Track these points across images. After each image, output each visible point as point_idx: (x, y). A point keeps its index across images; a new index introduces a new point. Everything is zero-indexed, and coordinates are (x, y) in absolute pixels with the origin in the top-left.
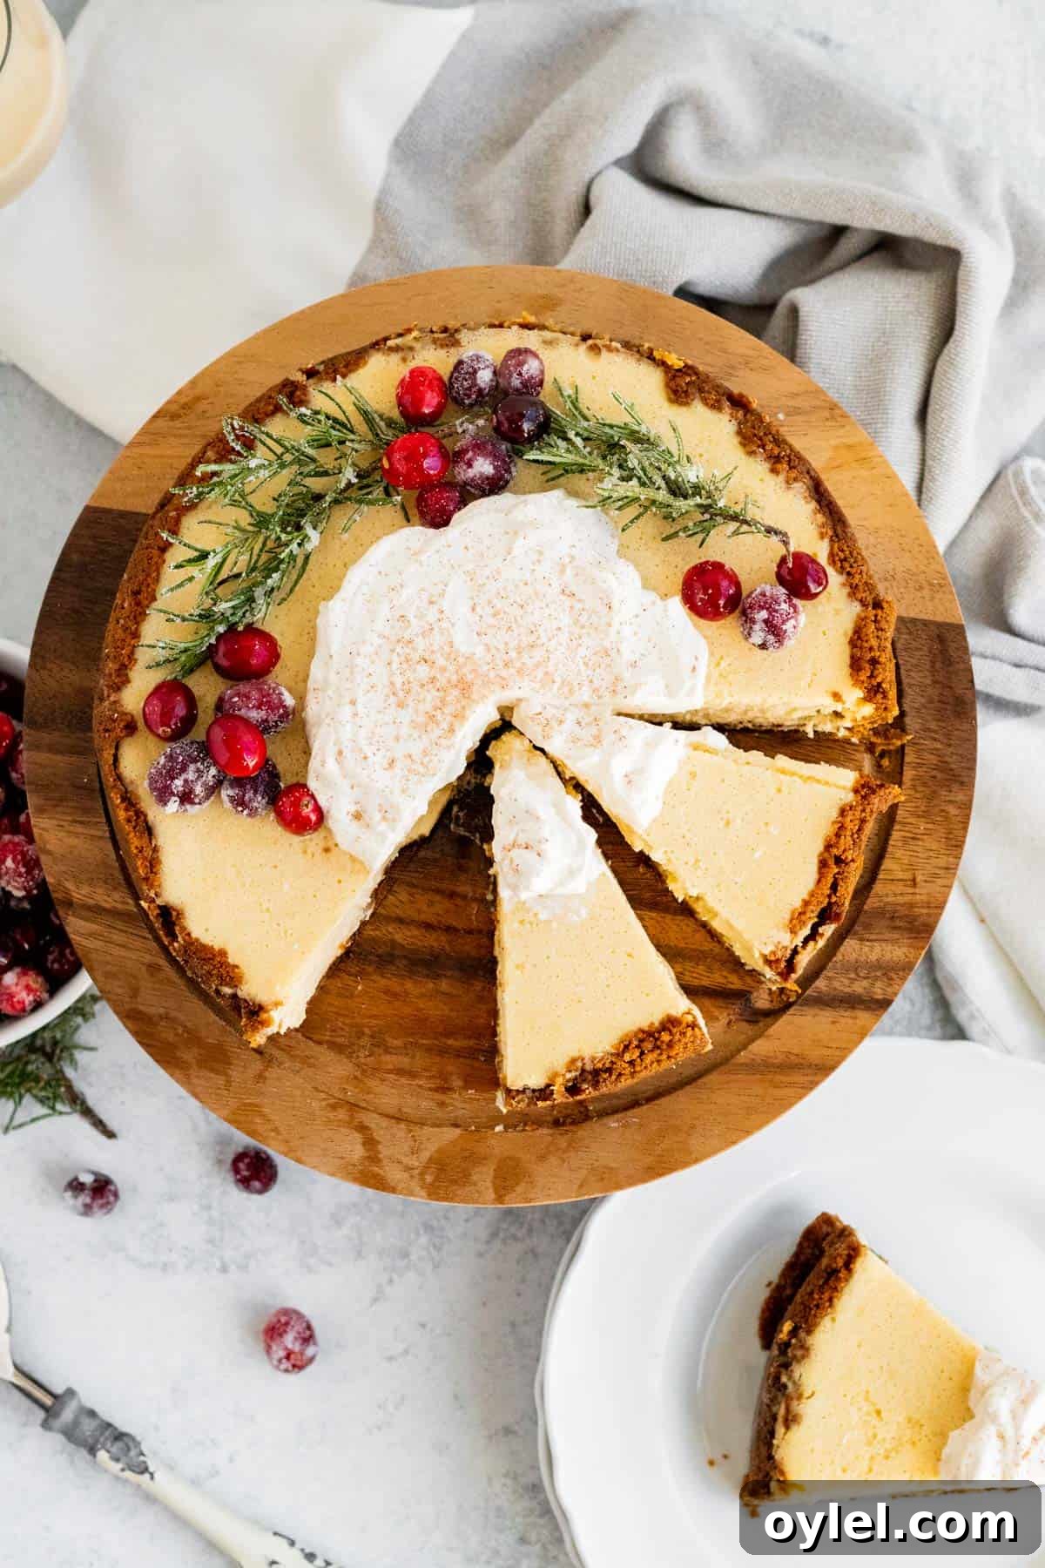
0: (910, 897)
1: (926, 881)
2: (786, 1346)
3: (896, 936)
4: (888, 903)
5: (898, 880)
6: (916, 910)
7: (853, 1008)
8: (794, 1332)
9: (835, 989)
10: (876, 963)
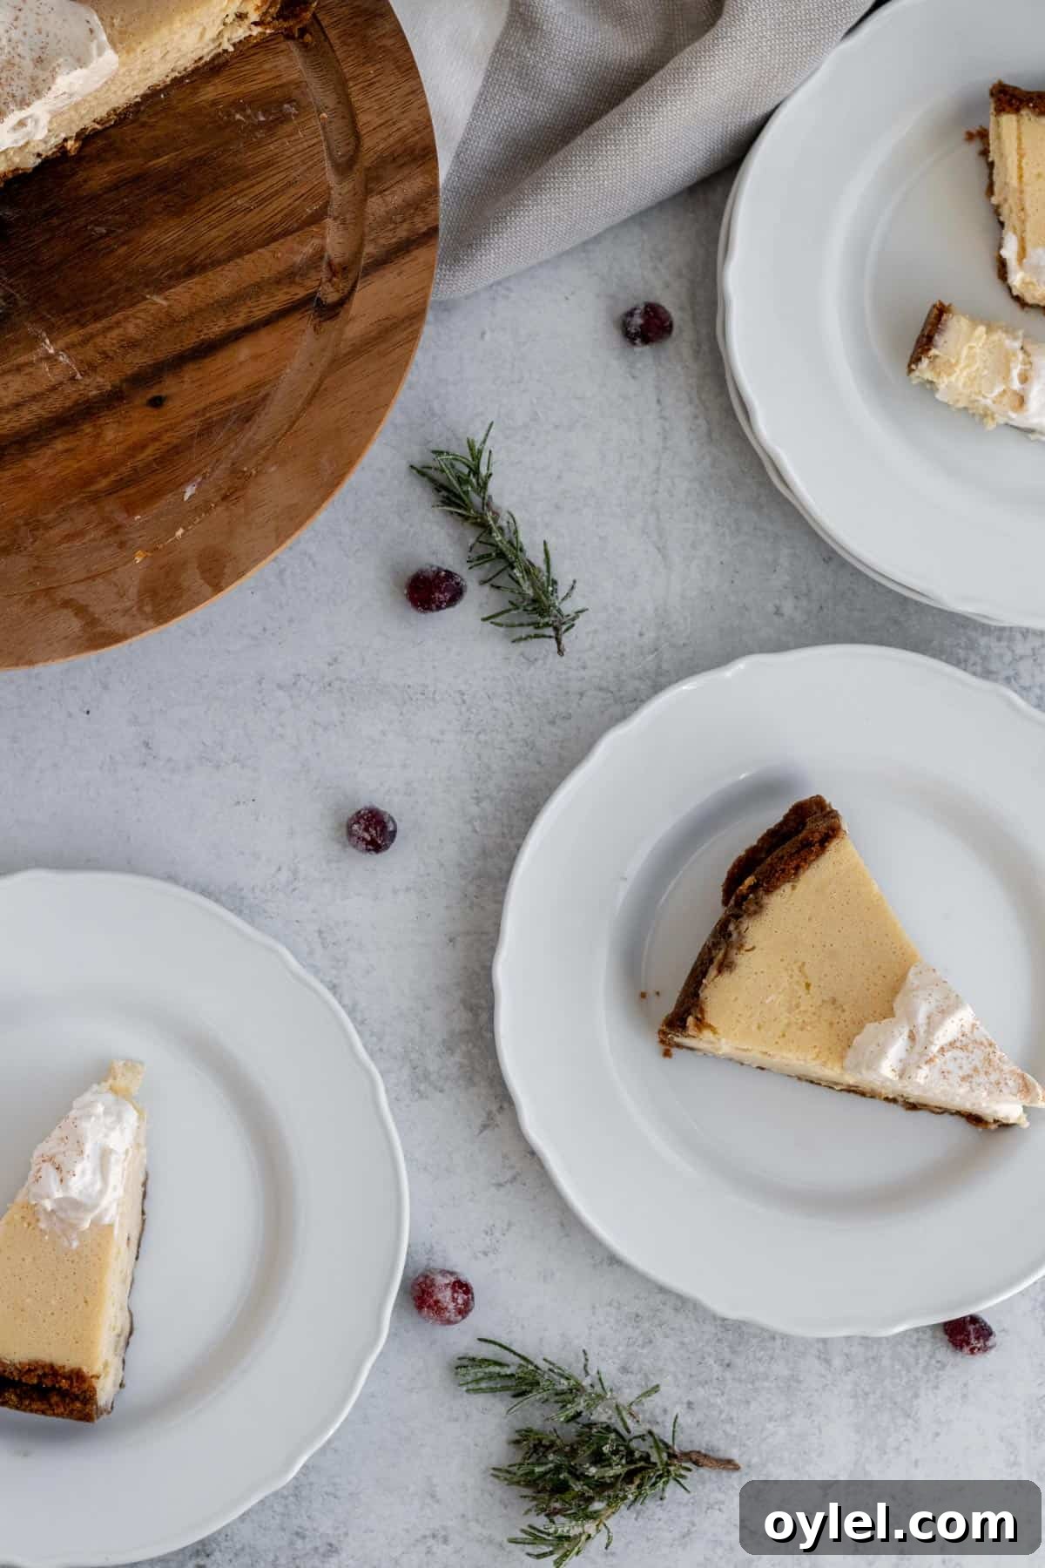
0: (399, 133)
1: (403, 112)
2: (744, 897)
3: (406, 172)
4: (384, 150)
5: (380, 126)
6: (410, 140)
7: (408, 252)
8: (753, 889)
9: (384, 246)
10: (404, 204)
